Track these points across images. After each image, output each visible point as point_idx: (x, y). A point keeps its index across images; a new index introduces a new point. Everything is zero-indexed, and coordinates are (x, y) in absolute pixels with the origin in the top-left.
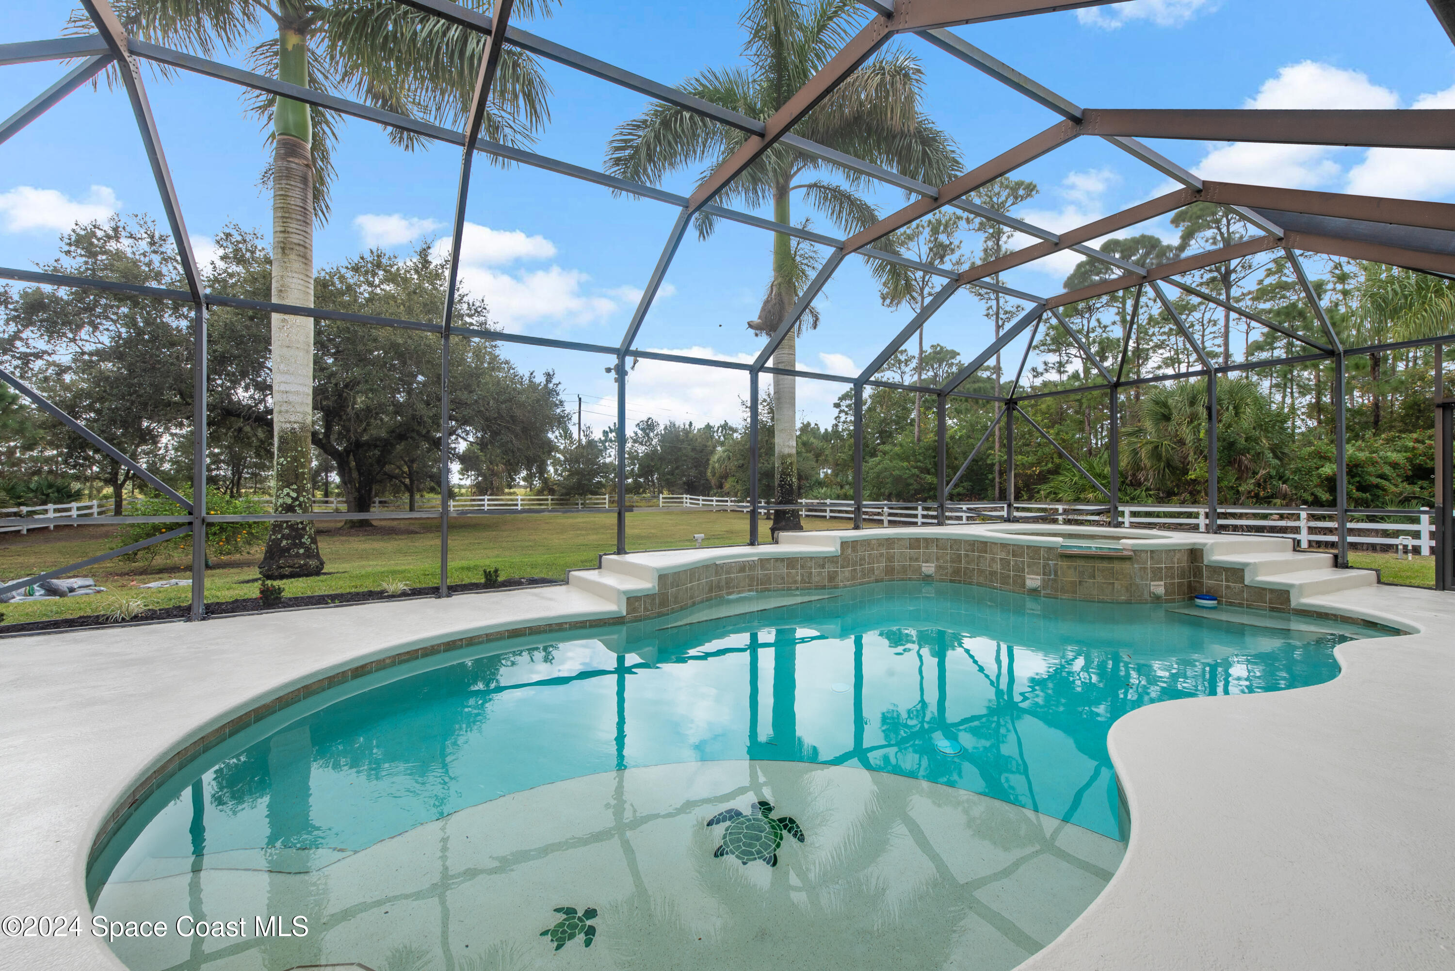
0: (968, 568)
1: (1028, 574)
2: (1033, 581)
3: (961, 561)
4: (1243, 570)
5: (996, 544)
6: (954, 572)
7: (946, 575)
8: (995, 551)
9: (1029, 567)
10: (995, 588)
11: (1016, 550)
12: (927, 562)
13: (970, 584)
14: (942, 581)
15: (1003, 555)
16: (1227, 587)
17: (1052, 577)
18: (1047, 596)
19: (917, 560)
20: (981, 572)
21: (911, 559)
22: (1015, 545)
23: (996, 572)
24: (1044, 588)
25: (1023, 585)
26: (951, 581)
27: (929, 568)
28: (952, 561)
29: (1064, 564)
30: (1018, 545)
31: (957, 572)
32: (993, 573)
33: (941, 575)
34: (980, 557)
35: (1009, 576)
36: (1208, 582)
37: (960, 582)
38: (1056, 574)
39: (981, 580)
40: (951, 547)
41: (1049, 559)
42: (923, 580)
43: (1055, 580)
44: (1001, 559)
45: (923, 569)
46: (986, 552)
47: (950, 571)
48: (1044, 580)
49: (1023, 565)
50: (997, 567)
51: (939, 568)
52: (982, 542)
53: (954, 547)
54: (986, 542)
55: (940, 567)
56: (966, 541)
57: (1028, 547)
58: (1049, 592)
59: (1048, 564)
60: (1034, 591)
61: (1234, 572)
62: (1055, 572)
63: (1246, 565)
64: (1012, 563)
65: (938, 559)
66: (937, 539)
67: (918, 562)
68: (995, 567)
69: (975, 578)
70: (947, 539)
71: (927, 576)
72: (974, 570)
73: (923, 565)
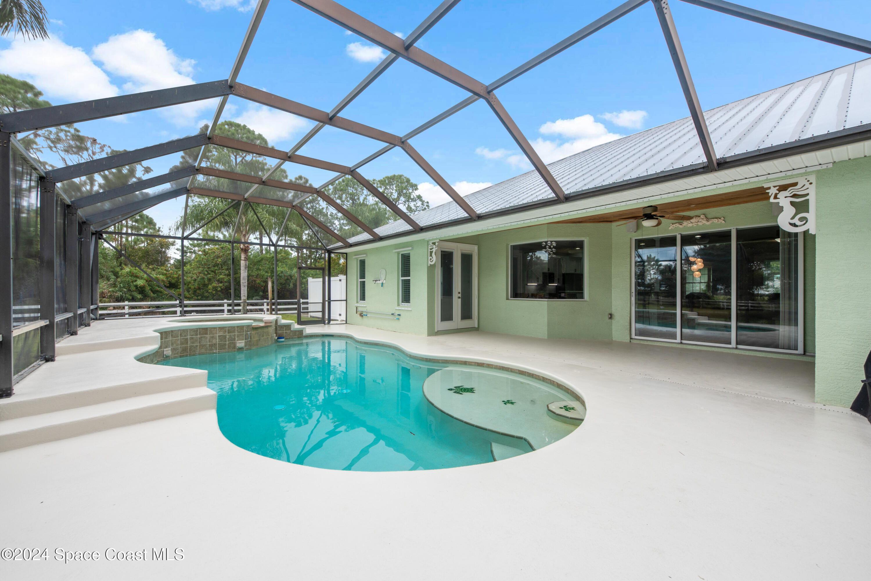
0: (193, 346)
1: (237, 341)
2: (241, 344)
3: (187, 343)
4: (290, 325)
5: (215, 328)
6: (183, 350)
7: (177, 354)
8: (214, 332)
9: (238, 337)
10: (216, 353)
11: (231, 329)
12: (166, 347)
13: (194, 355)
14: (175, 358)
15: (221, 334)
16: (286, 332)
17: (249, 339)
18: (247, 350)
20: (202, 346)
22: (229, 327)
23: (215, 344)
24: (245, 346)
25: (235, 347)
26: (181, 357)
27: (168, 352)
28: (182, 344)
29: (253, 332)
30: (231, 327)
31: (185, 350)
32: (213, 346)
33: (175, 354)
34: (201, 337)
35: (225, 345)
36: (279, 332)
37: (187, 356)
38: (251, 338)
39: (203, 351)
40: (181, 335)
41: (248, 331)
43: (250, 341)
44: (219, 336)
45: (165, 353)
46: (206, 334)
47: (180, 350)
48: (245, 342)
49: (235, 337)
50: (217, 341)
51: (173, 350)
52: (203, 329)
53: (183, 335)
54: (207, 328)
55: (174, 349)
56: (191, 330)
57: (238, 327)
58: (247, 347)
59: (247, 334)
60: (241, 349)
61: (288, 326)
62: (251, 337)
63: (292, 323)
64: (227, 337)
65: (172, 344)
66: (172, 331)
67: (162, 348)
68: (214, 341)
69: (198, 351)
70: (178, 330)
71: (167, 357)
72: (197, 346)
73: (165, 350)
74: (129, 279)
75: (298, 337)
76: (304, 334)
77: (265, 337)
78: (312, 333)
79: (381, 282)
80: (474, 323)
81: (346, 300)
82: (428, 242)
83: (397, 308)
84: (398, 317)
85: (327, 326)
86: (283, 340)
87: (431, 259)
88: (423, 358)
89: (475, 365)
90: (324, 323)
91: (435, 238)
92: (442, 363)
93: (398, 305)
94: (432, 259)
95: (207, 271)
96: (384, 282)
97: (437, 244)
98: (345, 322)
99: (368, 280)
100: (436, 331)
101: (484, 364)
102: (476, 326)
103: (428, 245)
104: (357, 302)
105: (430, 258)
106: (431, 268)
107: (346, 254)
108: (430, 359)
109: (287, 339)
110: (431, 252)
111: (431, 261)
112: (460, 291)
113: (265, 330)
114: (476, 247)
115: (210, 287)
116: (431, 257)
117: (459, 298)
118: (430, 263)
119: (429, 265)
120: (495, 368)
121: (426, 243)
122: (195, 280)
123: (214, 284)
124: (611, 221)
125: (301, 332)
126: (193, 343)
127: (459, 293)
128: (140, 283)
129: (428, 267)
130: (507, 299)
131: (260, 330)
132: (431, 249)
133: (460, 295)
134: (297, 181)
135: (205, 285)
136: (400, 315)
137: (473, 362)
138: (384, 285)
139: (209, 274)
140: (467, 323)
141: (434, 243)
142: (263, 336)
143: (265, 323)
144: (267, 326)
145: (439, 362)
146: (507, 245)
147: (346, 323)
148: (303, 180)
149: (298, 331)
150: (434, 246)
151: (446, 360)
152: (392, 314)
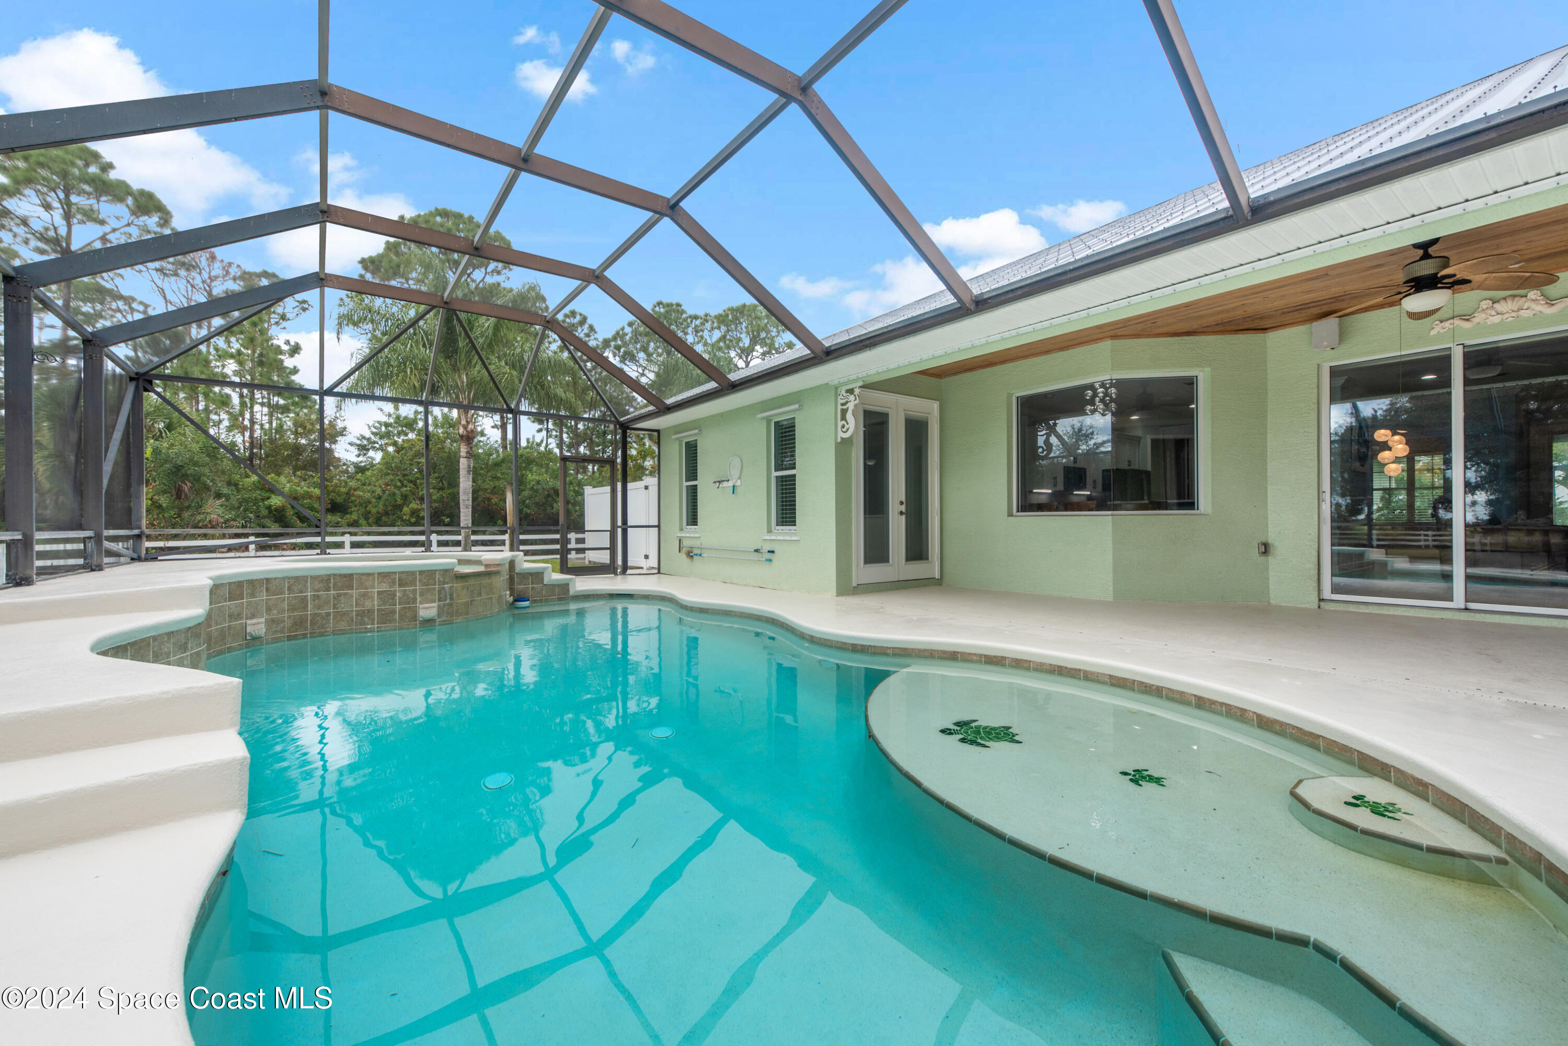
0: (319, 615)
1: (421, 603)
2: (428, 610)
3: (305, 607)
4: (543, 573)
5: (369, 575)
6: (295, 624)
7: (282, 631)
8: (368, 584)
9: (422, 594)
10: (371, 631)
11: (406, 578)
12: (253, 616)
13: (322, 634)
14: (276, 640)
15: (384, 587)
16: (533, 588)
17: (448, 601)
18: (443, 623)
19: (239, 616)
20: (341, 615)
21: (230, 616)
22: (402, 573)
23: (370, 612)
24: (439, 615)
25: (415, 617)
26: (290, 638)
27: (257, 626)
28: (292, 608)
29: (457, 585)
30: (407, 572)
31: (300, 623)
32: (365, 615)
33: (275, 632)
34: (339, 595)
35: (394, 612)
36: (519, 587)
37: (304, 637)
38: (452, 599)
39: (343, 625)
40: (289, 589)
41: (444, 583)
42: (247, 646)
43: (450, 605)
44: (379, 593)
46: (351, 588)
47: (288, 623)
48: (439, 606)
49: (415, 594)
50: (374, 603)
51: (270, 623)
52: (345, 576)
53: (295, 588)
54: (351, 575)
55: (273, 621)
56: (314, 578)
57: (421, 572)
58: (444, 618)
59: (444, 589)
60: (429, 622)
61: (537, 576)
62: (451, 595)
63: (546, 568)
64: (398, 594)
65: (269, 610)
66: (267, 580)
67: (241, 618)
68: (368, 604)
69: (331, 626)
70: (284, 578)
71: (255, 639)
72: (328, 614)
73: (249, 622)
74: (257, 494)
75: (560, 599)
76: (572, 592)
77: (484, 596)
78: (587, 590)
79: (730, 484)
80: (932, 568)
81: (658, 526)
82: (836, 388)
83: (768, 538)
84: (769, 556)
85: (619, 577)
86: (526, 604)
87: (843, 426)
88: (845, 644)
89: (980, 662)
90: (616, 574)
91: (854, 377)
92: (895, 655)
93: (770, 531)
94: (847, 426)
95: (400, 481)
96: (738, 483)
97: (857, 391)
98: (656, 571)
99: (704, 483)
100: (854, 584)
101: (1004, 658)
102: (937, 576)
103: (837, 395)
104: (681, 529)
105: (840, 423)
106: (843, 446)
107: (658, 431)
108: (862, 646)
109: (535, 601)
110: (844, 412)
111: (844, 430)
112: (904, 500)
113: (486, 581)
114: (935, 406)
115: (405, 509)
116: (844, 422)
117: (901, 513)
118: (841, 435)
119: (839, 440)
120: (1036, 670)
121: (833, 391)
122: (380, 498)
123: (414, 505)
124: (1266, 329)
125: (565, 587)
126: (319, 607)
127: (902, 503)
128: (276, 501)
129: (837, 445)
130: (1010, 514)
131: (472, 582)
132: (843, 405)
133: (903, 508)
134: (568, 320)
135: (399, 508)
136: (773, 552)
137: (975, 654)
138: (738, 490)
139: (403, 485)
140: (917, 570)
141: (851, 391)
142: (480, 594)
143: (486, 566)
144: (490, 573)
145: (886, 654)
146: (1010, 396)
147: (659, 572)
148: (578, 318)
149: (559, 586)
150: (852, 398)
151: (905, 649)
152: (757, 551)
